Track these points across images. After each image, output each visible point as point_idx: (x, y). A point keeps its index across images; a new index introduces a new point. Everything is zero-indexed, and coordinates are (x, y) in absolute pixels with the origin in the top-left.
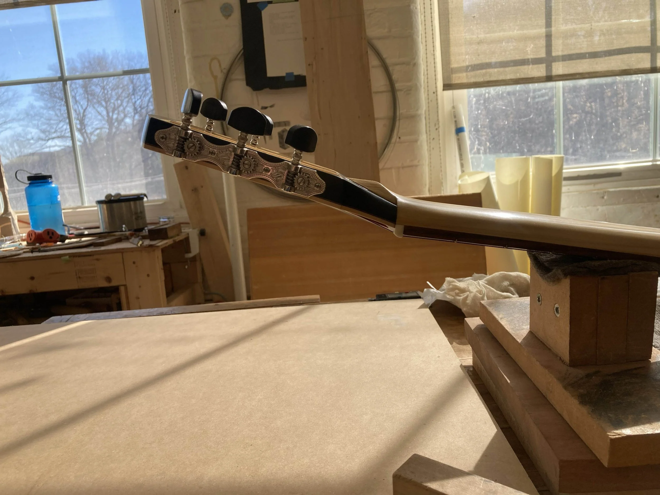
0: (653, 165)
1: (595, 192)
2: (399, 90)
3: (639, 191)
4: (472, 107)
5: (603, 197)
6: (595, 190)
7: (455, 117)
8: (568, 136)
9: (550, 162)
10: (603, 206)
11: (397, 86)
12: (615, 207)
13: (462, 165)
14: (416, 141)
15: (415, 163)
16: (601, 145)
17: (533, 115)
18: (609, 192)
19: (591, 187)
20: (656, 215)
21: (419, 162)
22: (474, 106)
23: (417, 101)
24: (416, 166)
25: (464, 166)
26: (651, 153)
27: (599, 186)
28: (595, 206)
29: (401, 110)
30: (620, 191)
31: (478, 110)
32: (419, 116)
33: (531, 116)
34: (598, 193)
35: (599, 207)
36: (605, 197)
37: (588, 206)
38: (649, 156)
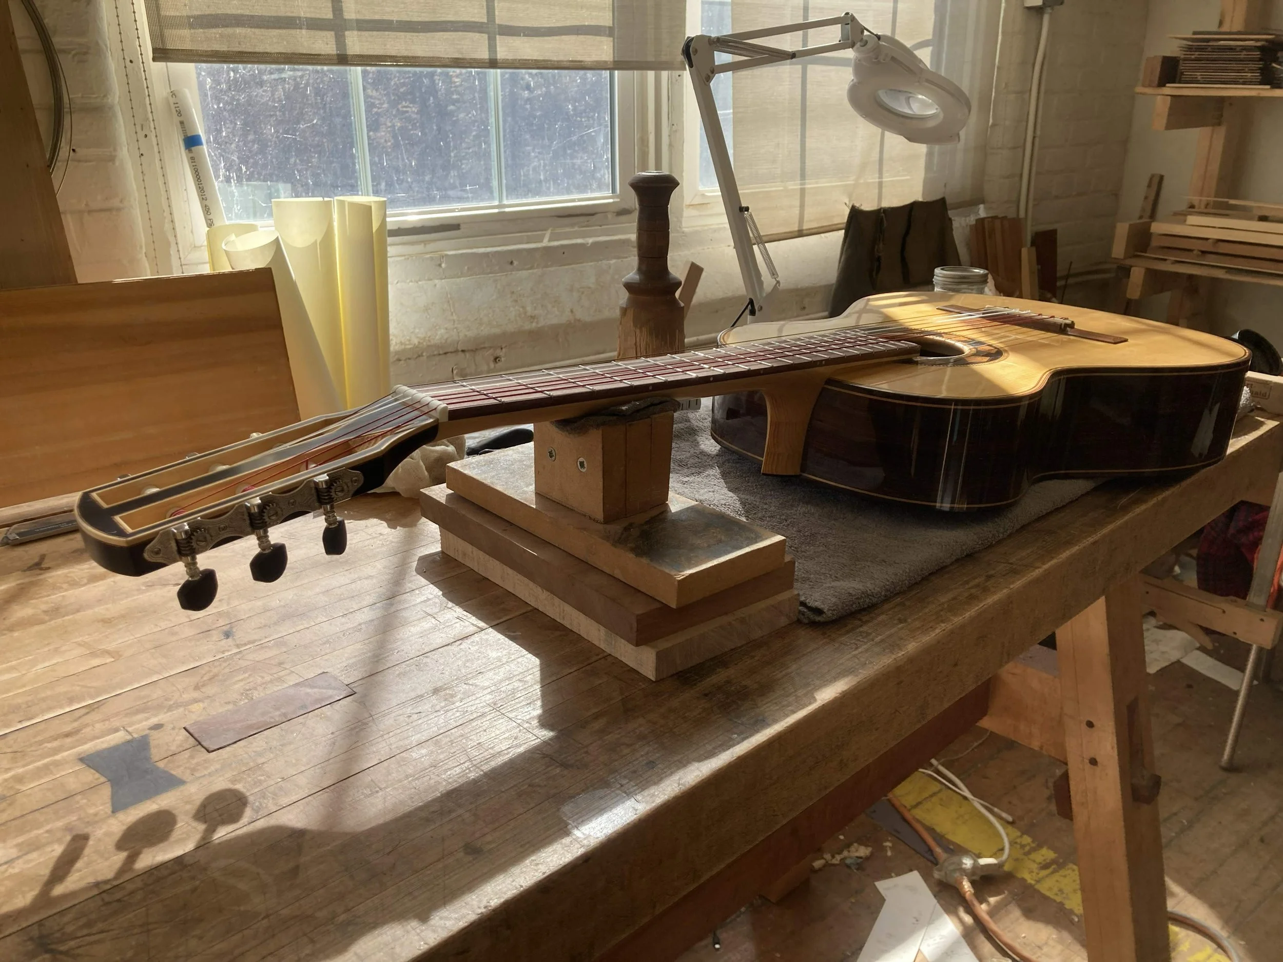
0: (499, 213)
1: (428, 256)
2: (64, 51)
3: (486, 255)
4: (206, 95)
5: (440, 265)
6: (427, 253)
7: (179, 113)
8: (377, 159)
9: (367, 209)
10: (442, 279)
11: (58, 41)
12: (458, 280)
13: (207, 210)
14: (112, 159)
15: (115, 203)
16: (427, 178)
17: (318, 119)
18: (447, 255)
19: (419, 248)
20: (513, 293)
21: (121, 201)
22: (209, 93)
23: (102, 77)
24: (119, 210)
25: (211, 211)
26: (496, 194)
27: (431, 247)
28: (430, 280)
29: (73, 94)
30: (462, 254)
31: (219, 104)
32: (111, 108)
33: (315, 122)
34: (432, 259)
35: (436, 281)
36: (443, 265)
37: (420, 281)
38: (492, 198)
